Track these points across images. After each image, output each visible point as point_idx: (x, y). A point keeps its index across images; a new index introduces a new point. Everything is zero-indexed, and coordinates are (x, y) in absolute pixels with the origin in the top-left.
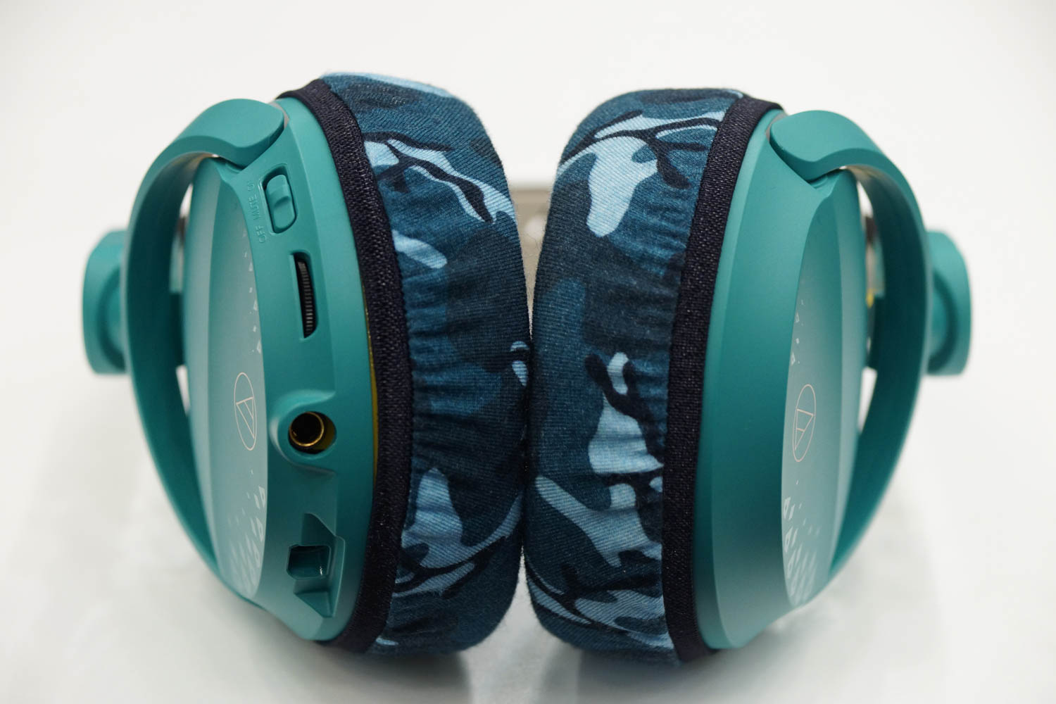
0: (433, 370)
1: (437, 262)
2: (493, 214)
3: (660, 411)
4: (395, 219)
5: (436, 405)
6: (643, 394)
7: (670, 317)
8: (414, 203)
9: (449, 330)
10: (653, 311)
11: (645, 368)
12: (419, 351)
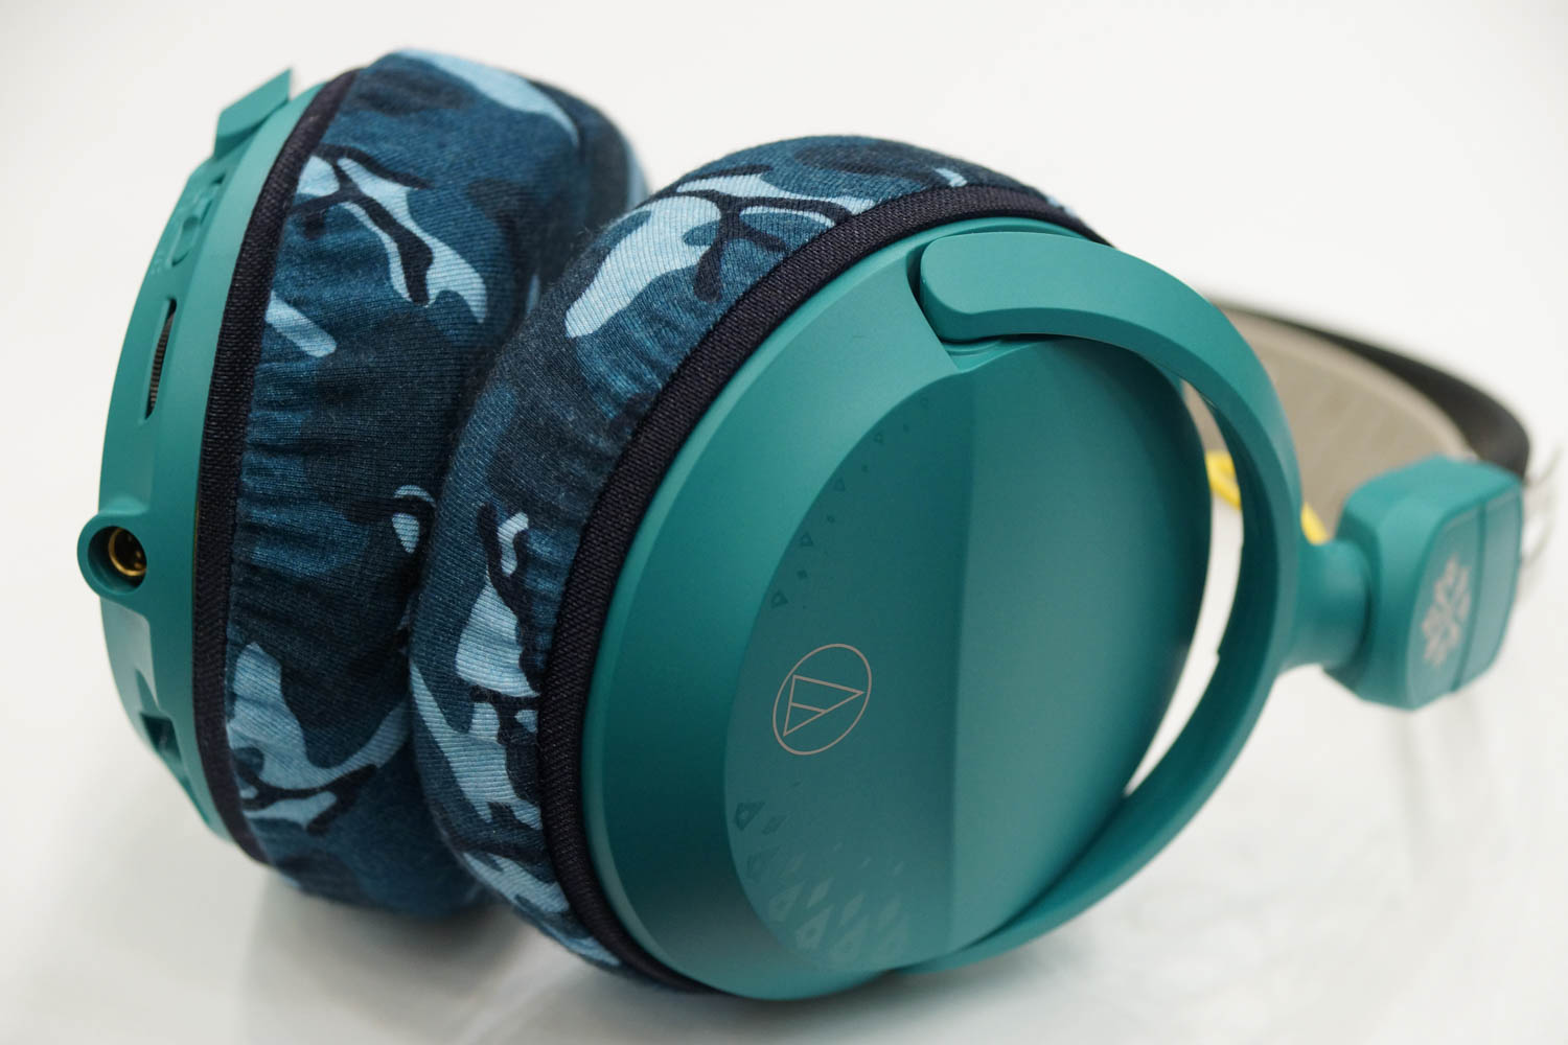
0: (266, 501)
1: (321, 347)
2: (433, 292)
3: (545, 615)
4: (281, 275)
5: (260, 554)
6: (529, 584)
7: (598, 482)
8: (319, 256)
9: (306, 448)
10: (578, 467)
11: (541, 548)
12: (255, 471)
